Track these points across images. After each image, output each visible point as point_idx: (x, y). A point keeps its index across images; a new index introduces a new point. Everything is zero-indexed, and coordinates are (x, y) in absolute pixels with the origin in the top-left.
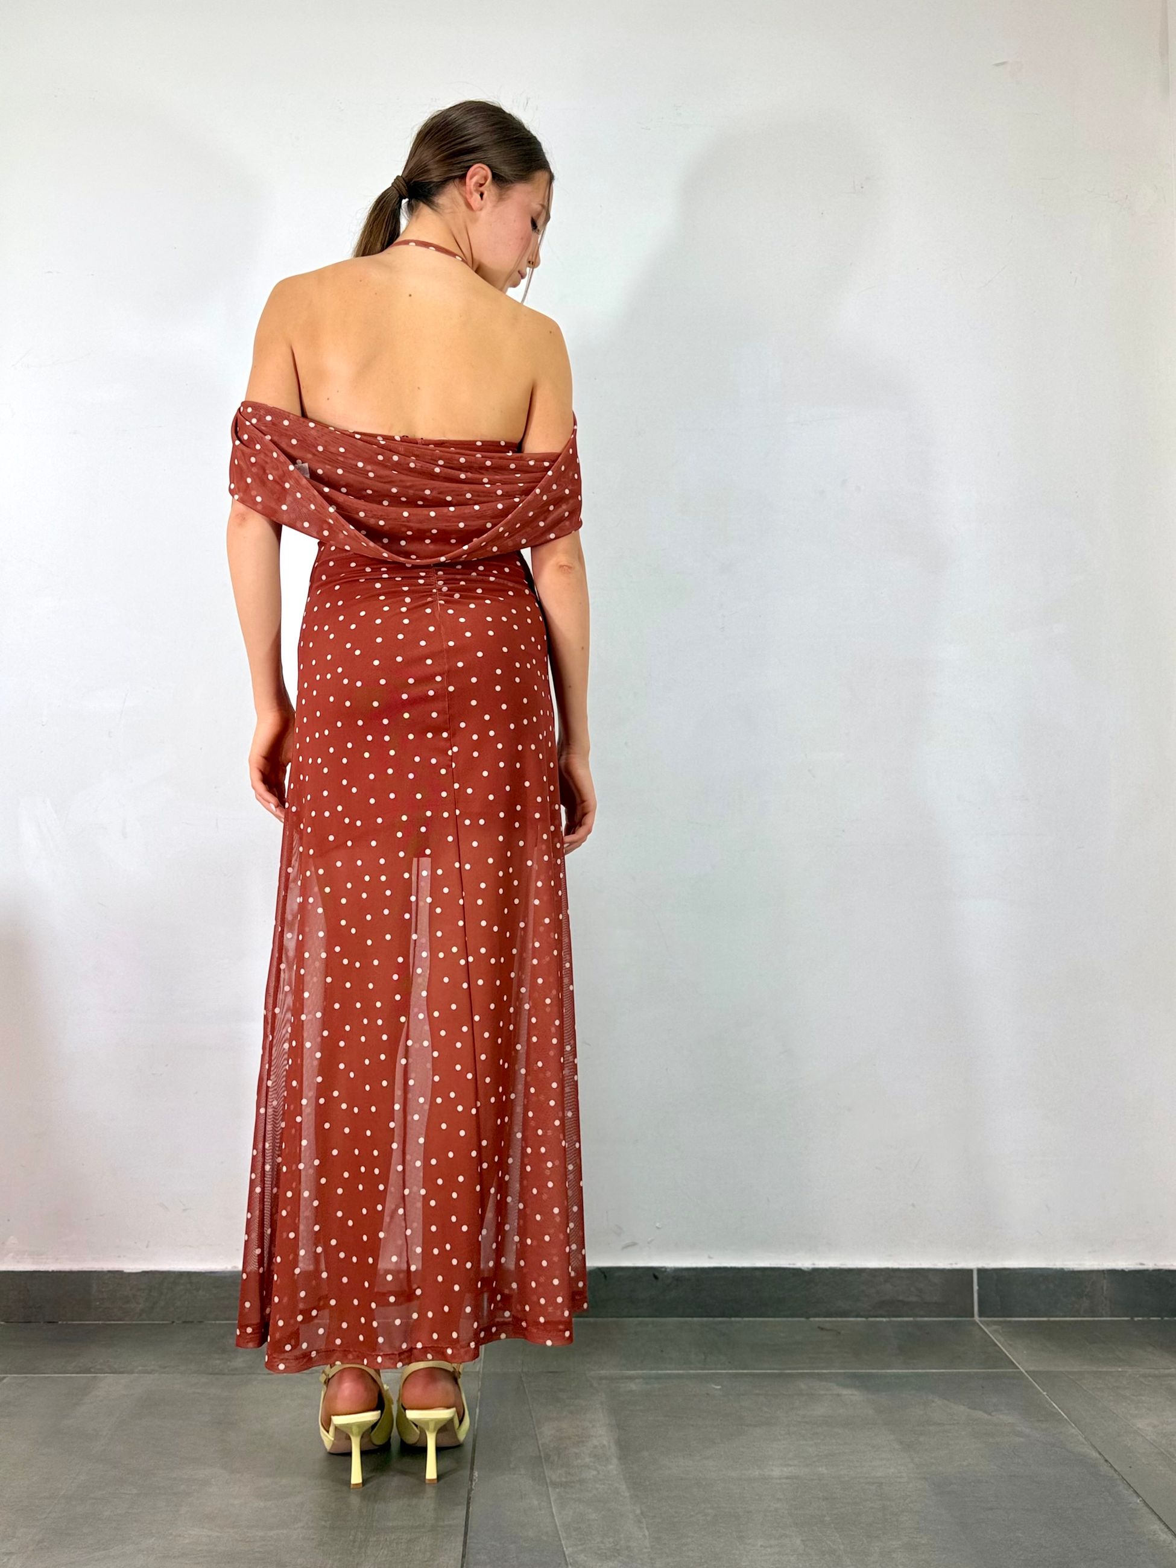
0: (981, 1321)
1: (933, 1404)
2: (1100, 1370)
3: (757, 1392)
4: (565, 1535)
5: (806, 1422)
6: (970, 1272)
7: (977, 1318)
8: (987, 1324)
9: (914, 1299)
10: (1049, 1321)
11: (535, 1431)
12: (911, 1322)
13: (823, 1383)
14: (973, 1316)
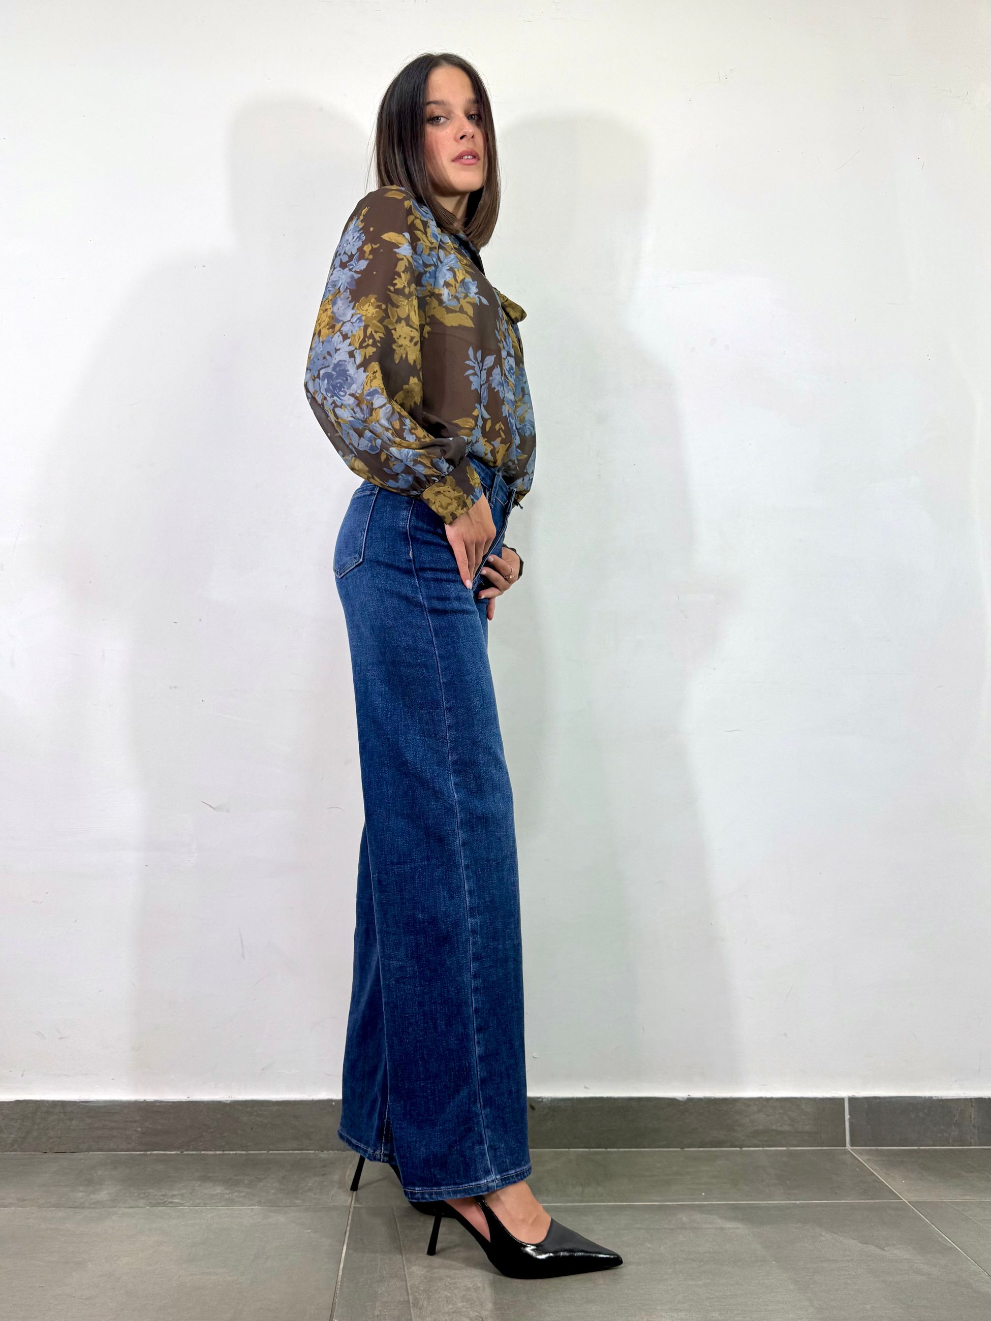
0: (851, 1149)
1: (823, 1238)
2: (984, 1199)
3: (638, 1226)
5: (693, 1260)
6: (842, 1100)
7: (848, 1147)
8: (860, 1153)
9: (787, 1128)
10: (920, 1149)
11: (404, 1271)
12: (784, 1150)
13: (705, 1216)
14: (845, 1146)
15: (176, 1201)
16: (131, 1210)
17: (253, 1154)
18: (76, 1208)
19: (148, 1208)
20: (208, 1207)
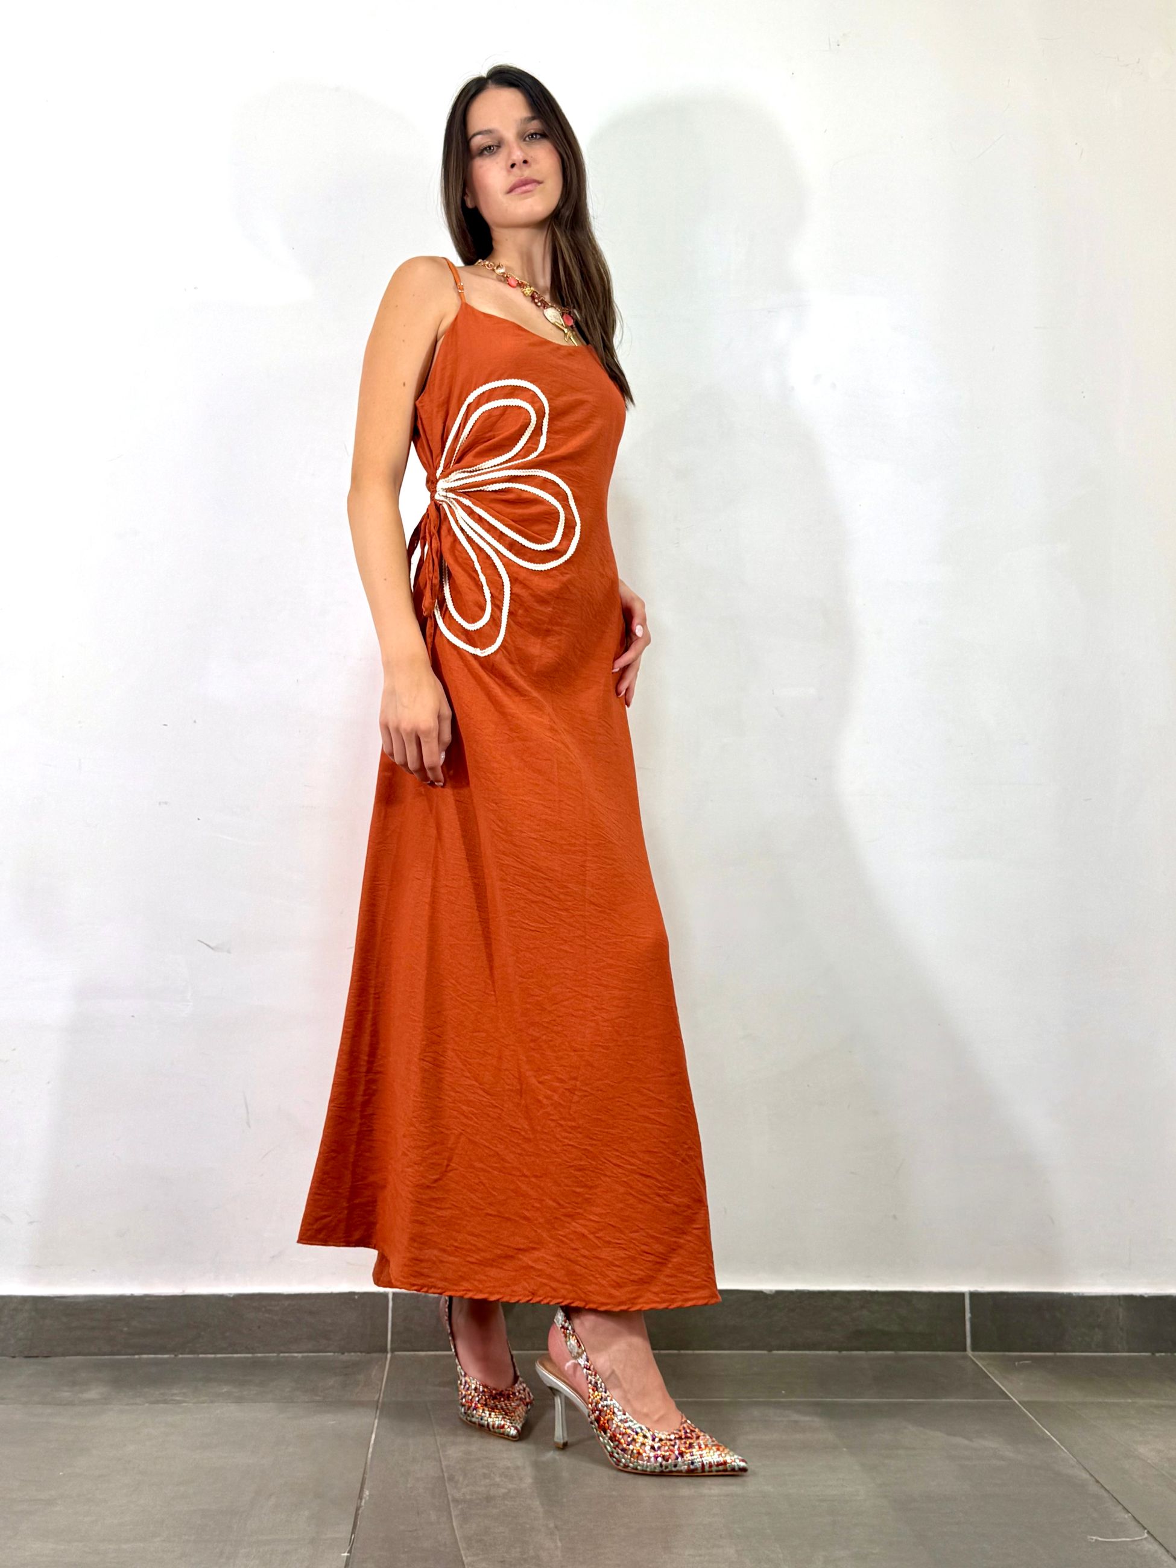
0: (973, 1355)
1: (906, 1431)
2: (1106, 1400)
4: (464, 1545)
6: (962, 1295)
7: (969, 1352)
8: (981, 1358)
9: (895, 1328)
10: (1055, 1355)
12: (891, 1355)
13: (780, 1411)
14: (965, 1350)
15: (178, 1398)
16: (127, 1407)
17: (262, 1357)
18: (65, 1405)
19: (147, 1405)
20: (216, 1404)
